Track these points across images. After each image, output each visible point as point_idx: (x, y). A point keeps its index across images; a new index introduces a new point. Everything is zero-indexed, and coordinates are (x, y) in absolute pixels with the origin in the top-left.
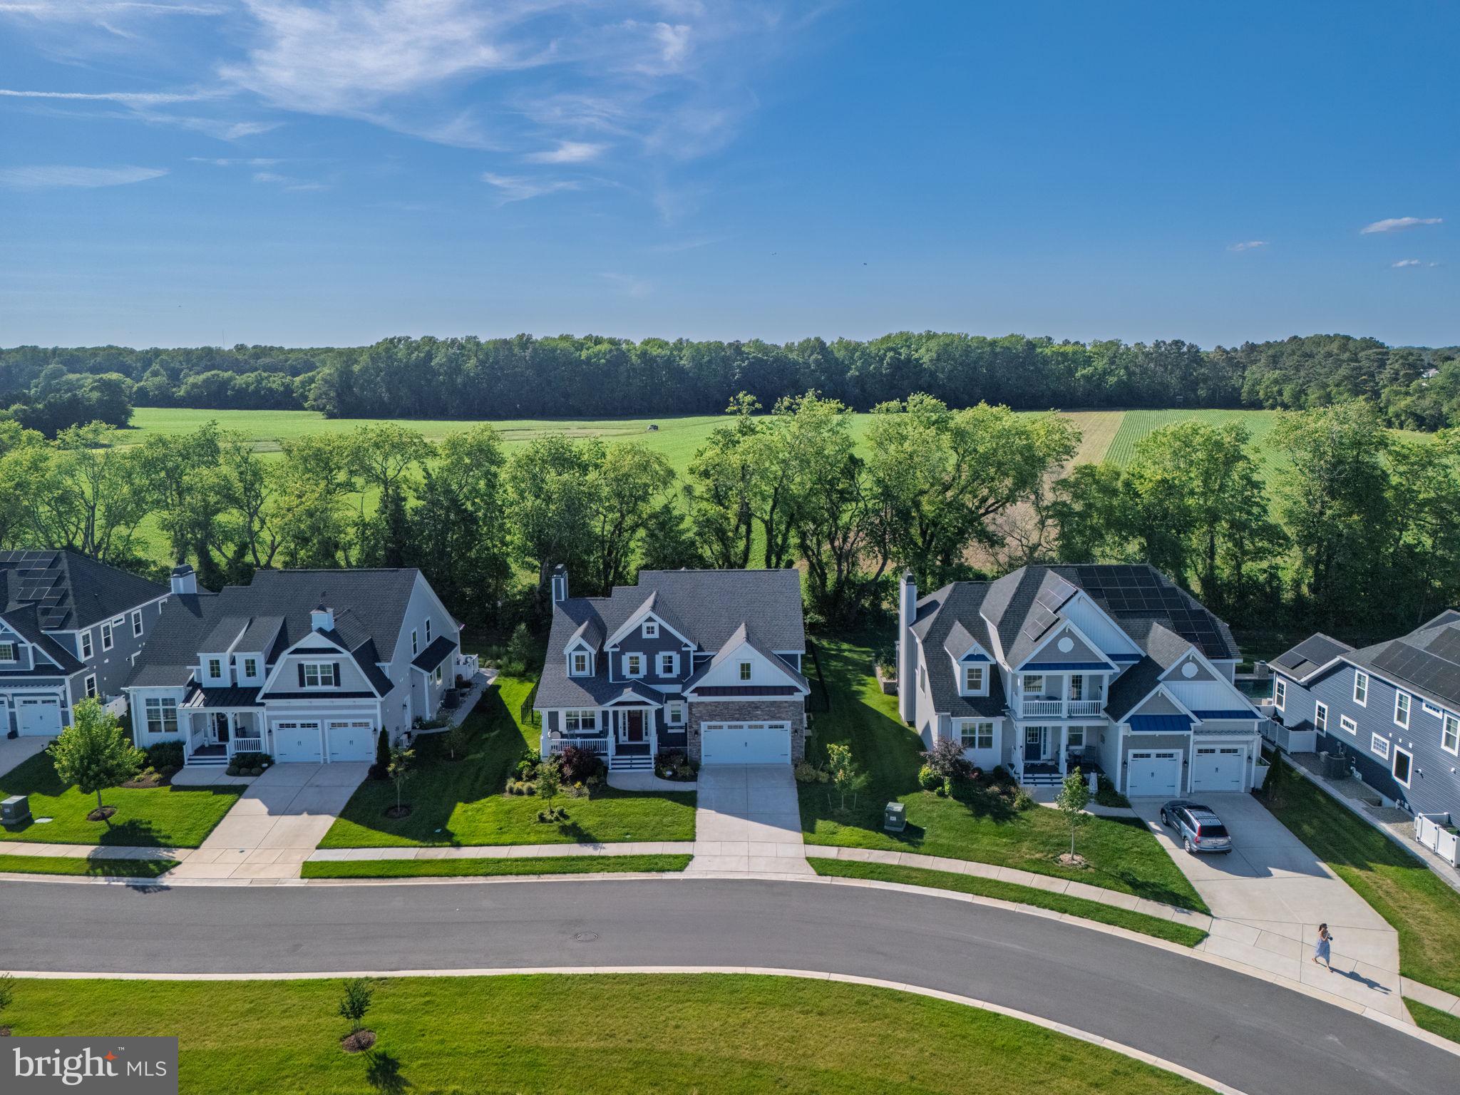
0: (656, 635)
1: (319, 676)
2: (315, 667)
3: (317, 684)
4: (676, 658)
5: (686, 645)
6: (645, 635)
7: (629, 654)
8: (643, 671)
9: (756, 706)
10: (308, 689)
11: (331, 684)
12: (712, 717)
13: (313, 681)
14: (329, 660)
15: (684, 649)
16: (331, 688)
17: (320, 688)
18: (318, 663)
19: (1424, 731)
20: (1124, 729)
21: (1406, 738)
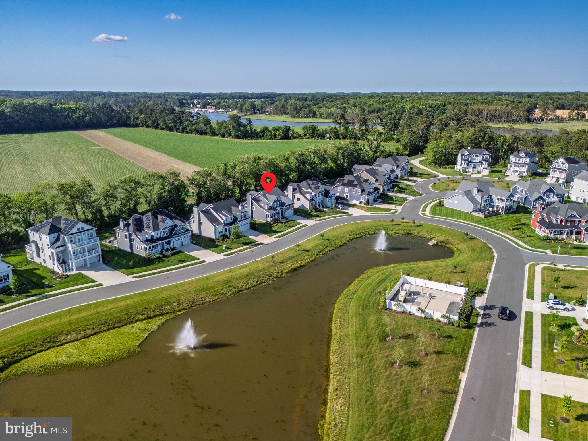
0: (276, 200)
1: (243, 217)
4: (279, 203)
7: (274, 203)
8: (276, 206)
9: (290, 207)
10: (242, 219)
12: (286, 210)
14: (244, 214)
15: (279, 201)
16: (245, 218)
19: (350, 191)
20: (328, 198)
21: (347, 193)
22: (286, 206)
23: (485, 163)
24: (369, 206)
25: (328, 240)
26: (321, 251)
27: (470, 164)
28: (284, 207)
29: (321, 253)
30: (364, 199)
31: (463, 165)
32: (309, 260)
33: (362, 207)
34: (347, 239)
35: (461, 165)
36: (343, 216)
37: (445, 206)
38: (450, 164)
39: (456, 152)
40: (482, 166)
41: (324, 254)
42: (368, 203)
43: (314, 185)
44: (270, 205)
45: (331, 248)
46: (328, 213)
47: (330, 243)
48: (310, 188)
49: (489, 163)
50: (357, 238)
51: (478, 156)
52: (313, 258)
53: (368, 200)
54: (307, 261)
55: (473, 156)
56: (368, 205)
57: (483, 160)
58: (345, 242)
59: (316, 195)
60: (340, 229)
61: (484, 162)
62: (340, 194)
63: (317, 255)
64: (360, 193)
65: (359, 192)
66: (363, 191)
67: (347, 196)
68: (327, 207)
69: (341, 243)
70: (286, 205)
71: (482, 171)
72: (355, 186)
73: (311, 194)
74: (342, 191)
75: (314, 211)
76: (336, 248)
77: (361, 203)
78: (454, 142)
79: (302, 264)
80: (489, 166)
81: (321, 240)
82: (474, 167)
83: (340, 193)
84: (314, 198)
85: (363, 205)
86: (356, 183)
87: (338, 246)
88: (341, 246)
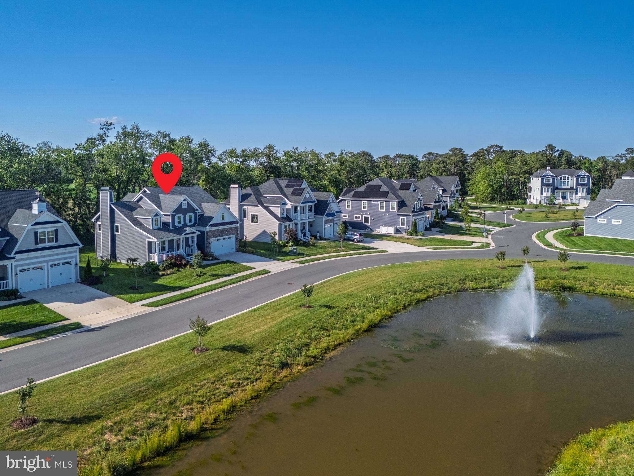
0: (186, 207)
1: (47, 237)
2: (45, 232)
3: (45, 242)
4: (193, 215)
5: (197, 210)
6: (183, 207)
7: (178, 215)
8: (182, 222)
9: (225, 230)
10: (40, 246)
11: (53, 241)
12: (214, 236)
13: (43, 241)
14: (52, 228)
15: (195, 211)
16: (54, 244)
17: (47, 244)
18: (46, 230)
19: (372, 208)
20: (325, 218)
21: (367, 212)
22: (213, 225)
23: (583, 189)
24: (419, 237)
25: (328, 307)
26: (299, 349)
27: (556, 191)
28: (208, 228)
29: (302, 359)
30: (404, 222)
31: (545, 194)
32: (239, 396)
33: (403, 238)
34: (390, 304)
35: (542, 194)
36: (364, 253)
37: (586, 234)
38: (516, 199)
39: (525, 178)
40: (576, 194)
41: (313, 361)
42: (415, 231)
43: (292, 186)
44: (164, 219)
45: (341, 335)
46: (326, 247)
47: (338, 316)
48: (283, 193)
49: (589, 188)
50: (419, 301)
51: (568, 179)
52: (262, 385)
53: (415, 223)
54: (226, 403)
55: (561, 179)
56: (417, 235)
57: (578, 184)
58: (385, 312)
59: (296, 208)
60: (363, 278)
61: (580, 188)
62: (351, 216)
63: (284, 365)
64: (396, 210)
65: (393, 208)
66: (402, 204)
67: (366, 219)
68: (322, 239)
69: (373, 317)
70: (213, 222)
71: (577, 202)
72: (385, 195)
73: (285, 204)
74: (357, 210)
75: (291, 243)
76: (357, 333)
77: (398, 231)
78: (519, 163)
79: (193, 426)
80: (588, 194)
81: (302, 309)
82: (564, 197)
83: (351, 214)
84: (292, 215)
85: (404, 235)
86: (384, 189)
87: (365, 326)
88: (373, 327)
